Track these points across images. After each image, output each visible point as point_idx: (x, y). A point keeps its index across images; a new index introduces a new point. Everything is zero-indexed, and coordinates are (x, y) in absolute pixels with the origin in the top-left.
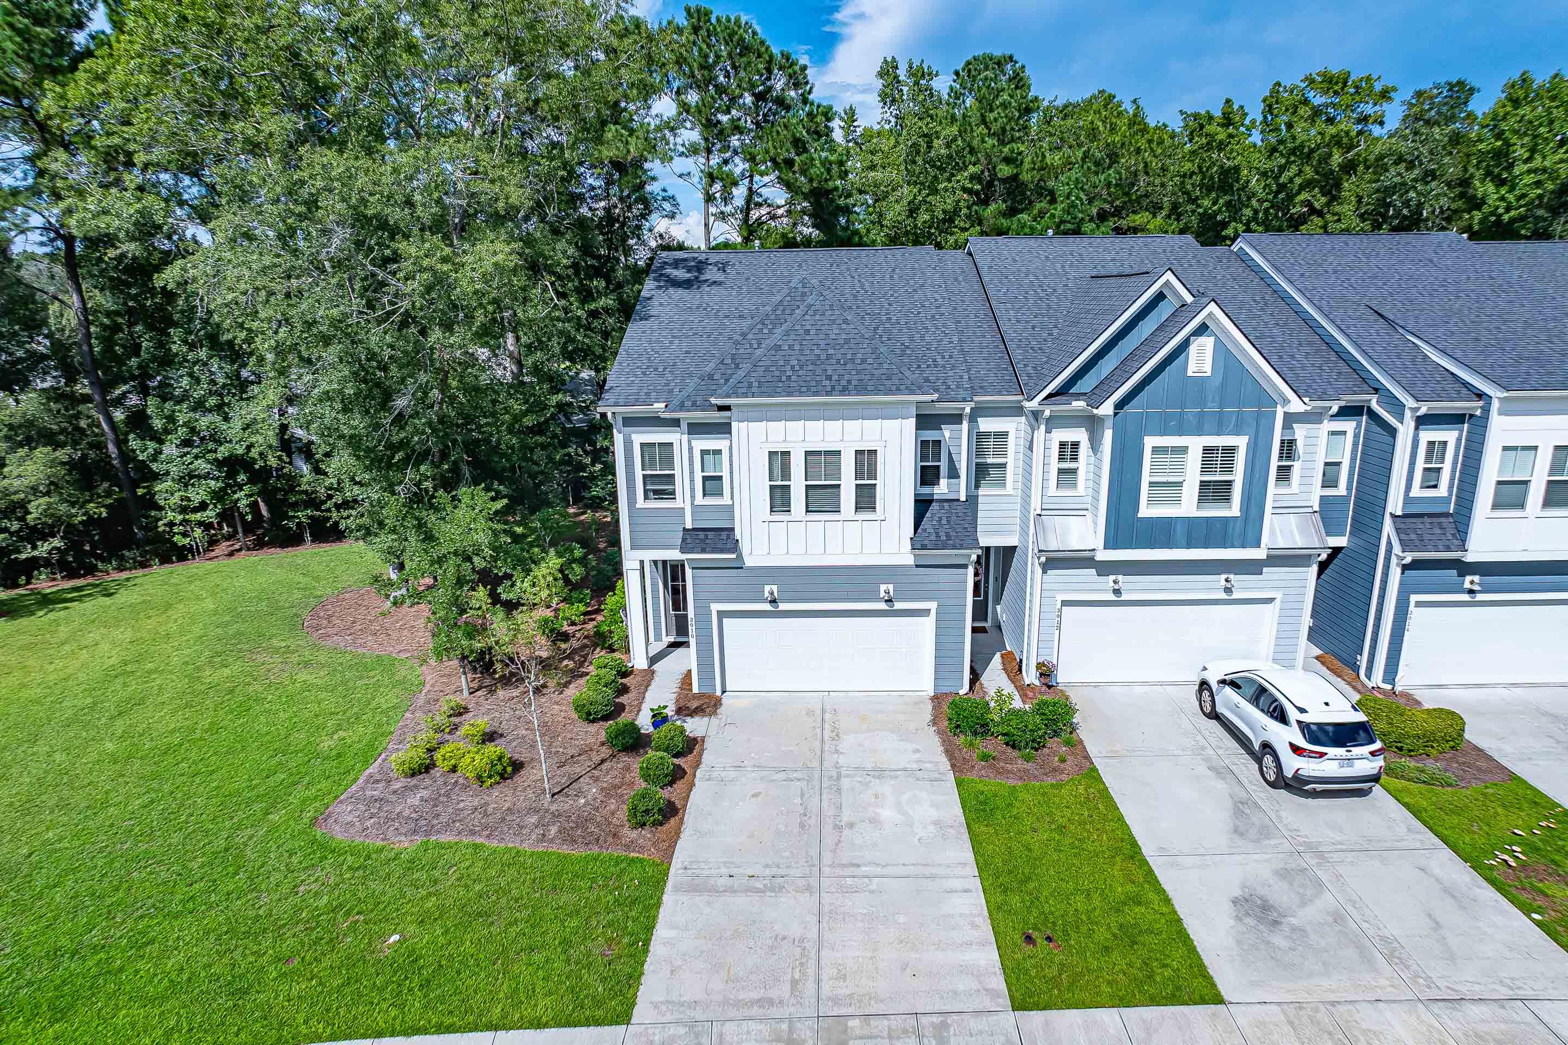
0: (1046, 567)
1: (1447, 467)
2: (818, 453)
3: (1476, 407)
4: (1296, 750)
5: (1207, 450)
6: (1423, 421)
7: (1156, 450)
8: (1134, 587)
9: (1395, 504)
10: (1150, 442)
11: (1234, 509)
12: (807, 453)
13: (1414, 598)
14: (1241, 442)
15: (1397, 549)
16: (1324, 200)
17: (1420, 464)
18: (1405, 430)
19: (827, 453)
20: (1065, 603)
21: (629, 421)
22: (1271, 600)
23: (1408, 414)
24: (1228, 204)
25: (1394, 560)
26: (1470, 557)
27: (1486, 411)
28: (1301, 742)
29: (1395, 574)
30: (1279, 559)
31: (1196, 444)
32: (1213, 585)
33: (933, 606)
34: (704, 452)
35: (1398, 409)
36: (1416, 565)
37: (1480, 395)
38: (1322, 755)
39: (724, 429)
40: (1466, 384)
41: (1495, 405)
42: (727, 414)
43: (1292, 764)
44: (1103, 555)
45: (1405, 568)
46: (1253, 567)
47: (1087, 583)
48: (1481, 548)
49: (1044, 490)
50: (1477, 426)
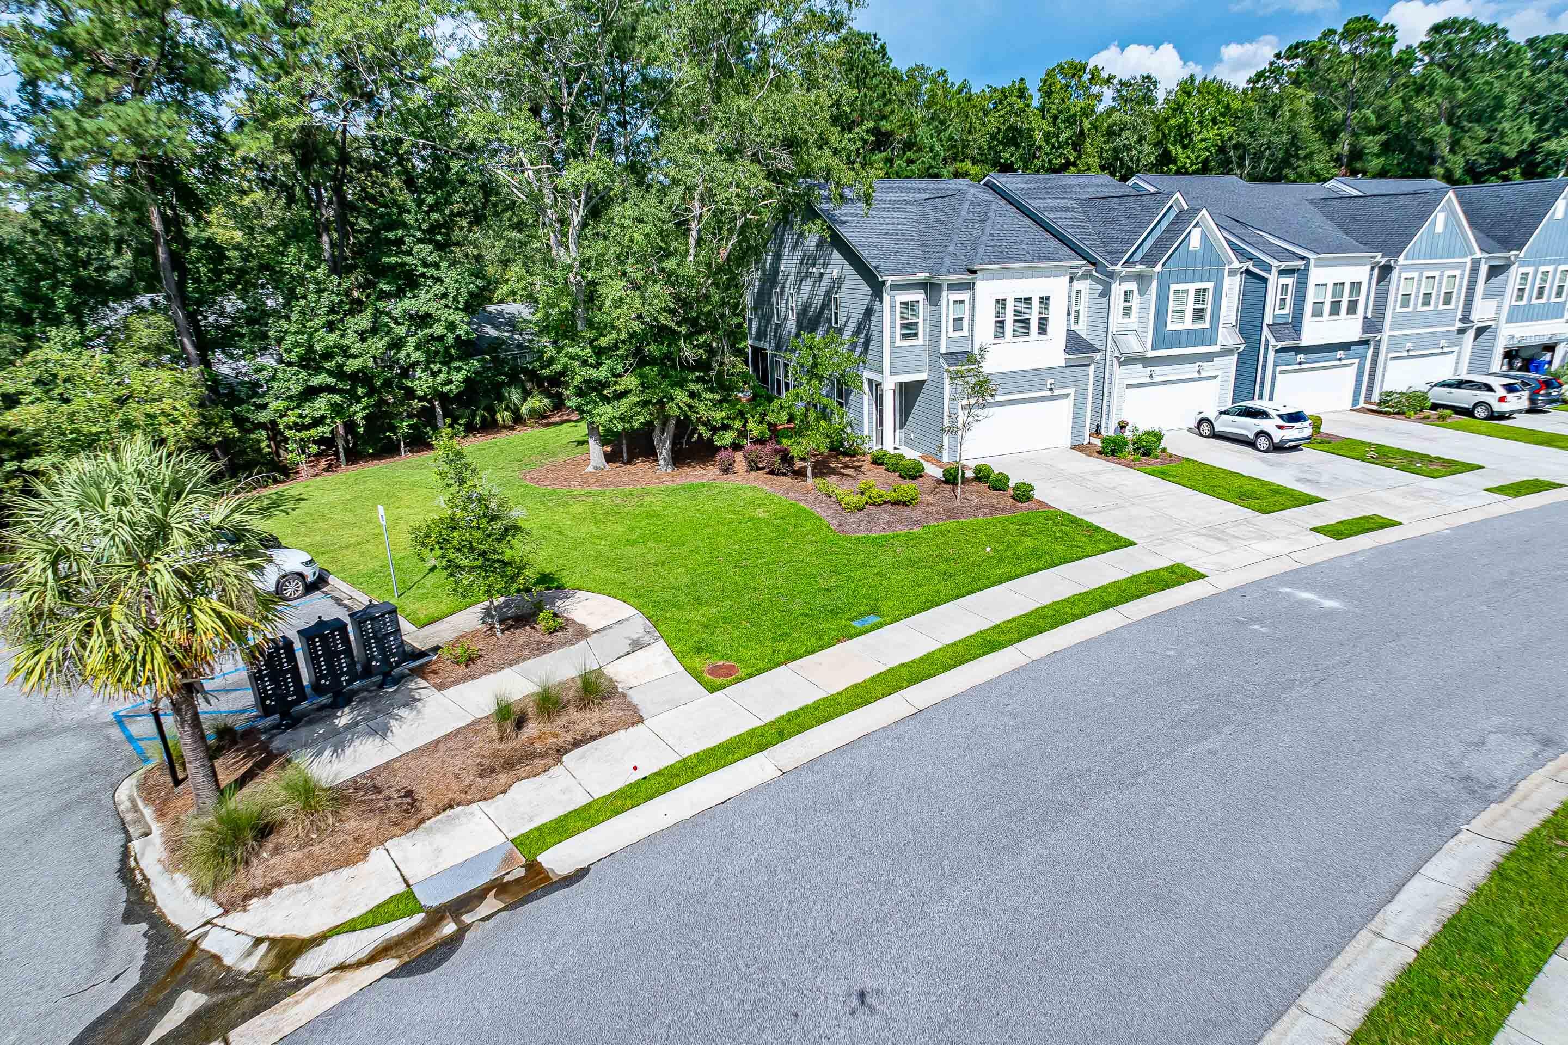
0: (1121, 364)
1: (1288, 297)
2: (1020, 299)
3: (1300, 264)
4: (1280, 427)
5: (1198, 291)
6: (1282, 273)
7: (1177, 292)
8: (1162, 373)
9: (1268, 319)
10: (1173, 287)
11: (1207, 325)
12: (1016, 300)
13: (1279, 369)
14: (1210, 286)
15: (1272, 341)
16: (1075, 154)
17: (1279, 297)
18: (1273, 278)
19: (1026, 299)
20: (1128, 386)
21: (895, 287)
22: (1216, 376)
23: (1274, 269)
24: (1021, 157)
25: (1270, 348)
26: (1304, 343)
27: (1307, 265)
28: (1281, 423)
29: (1271, 354)
30: (1225, 352)
31: (1192, 287)
32: (1189, 370)
33: (1072, 391)
34: (956, 302)
35: (1268, 267)
36: (1283, 350)
37: (1303, 258)
38: (1294, 428)
39: (970, 286)
40: (1294, 253)
41: (1312, 262)
42: (974, 276)
43: (1277, 436)
44: (1151, 354)
45: (1277, 351)
46: (1208, 357)
47: (1138, 373)
48: (1307, 339)
49: (1117, 320)
50: (1302, 275)
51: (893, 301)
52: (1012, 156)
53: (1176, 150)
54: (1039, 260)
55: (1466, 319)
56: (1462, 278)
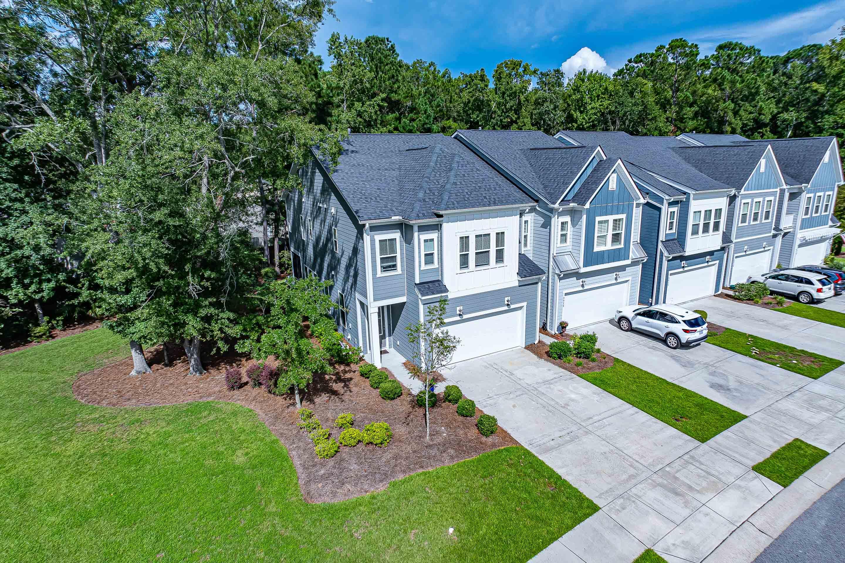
0: (560, 279)
1: (675, 221)
2: (481, 236)
3: (683, 198)
4: (686, 331)
5: (615, 221)
6: (671, 204)
7: (600, 222)
8: (590, 282)
9: (662, 237)
10: (598, 219)
11: (621, 245)
12: (477, 236)
13: (670, 272)
14: (623, 216)
15: (666, 254)
16: (516, 116)
17: (669, 221)
18: (664, 208)
19: (485, 235)
20: (566, 294)
21: (373, 228)
22: (627, 281)
23: (665, 201)
24: (484, 118)
25: (664, 258)
26: (687, 254)
27: (688, 199)
28: (687, 328)
29: (665, 263)
30: (634, 263)
31: (611, 218)
32: (610, 278)
33: (525, 304)
34: (426, 241)
35: (661, 201)
36: (674, 259)
37: (685, 193)
38: (696, 330)
39: (437, 227)
40: (677, 189)
41: (692, 196)
42: (441, 219)
43: (685, 337)
44: (583, 270)
45: (668, 261)
46: (622, 268)
47: (573, 283)
48: (689, 251)
49: (556, 244)
50: (684, 206)
51: (373, 241)
52: (478, 117)
53: (576, 114)
54: (495, 204)
55: (777, 229)
56: (775, 202)
